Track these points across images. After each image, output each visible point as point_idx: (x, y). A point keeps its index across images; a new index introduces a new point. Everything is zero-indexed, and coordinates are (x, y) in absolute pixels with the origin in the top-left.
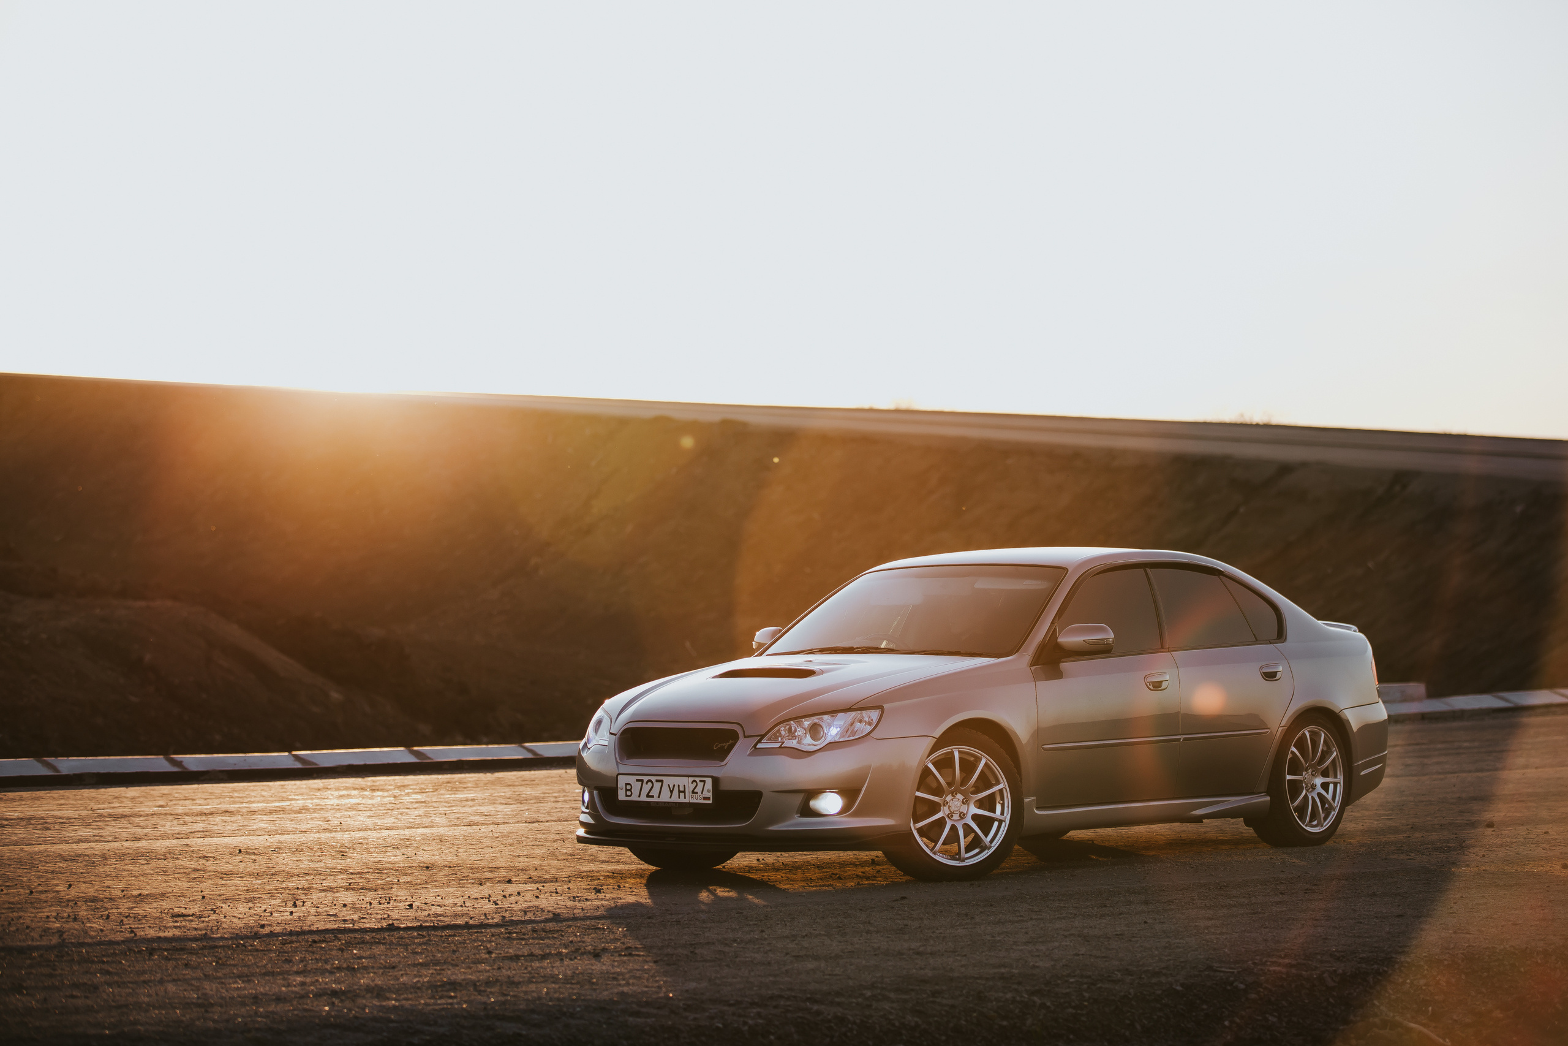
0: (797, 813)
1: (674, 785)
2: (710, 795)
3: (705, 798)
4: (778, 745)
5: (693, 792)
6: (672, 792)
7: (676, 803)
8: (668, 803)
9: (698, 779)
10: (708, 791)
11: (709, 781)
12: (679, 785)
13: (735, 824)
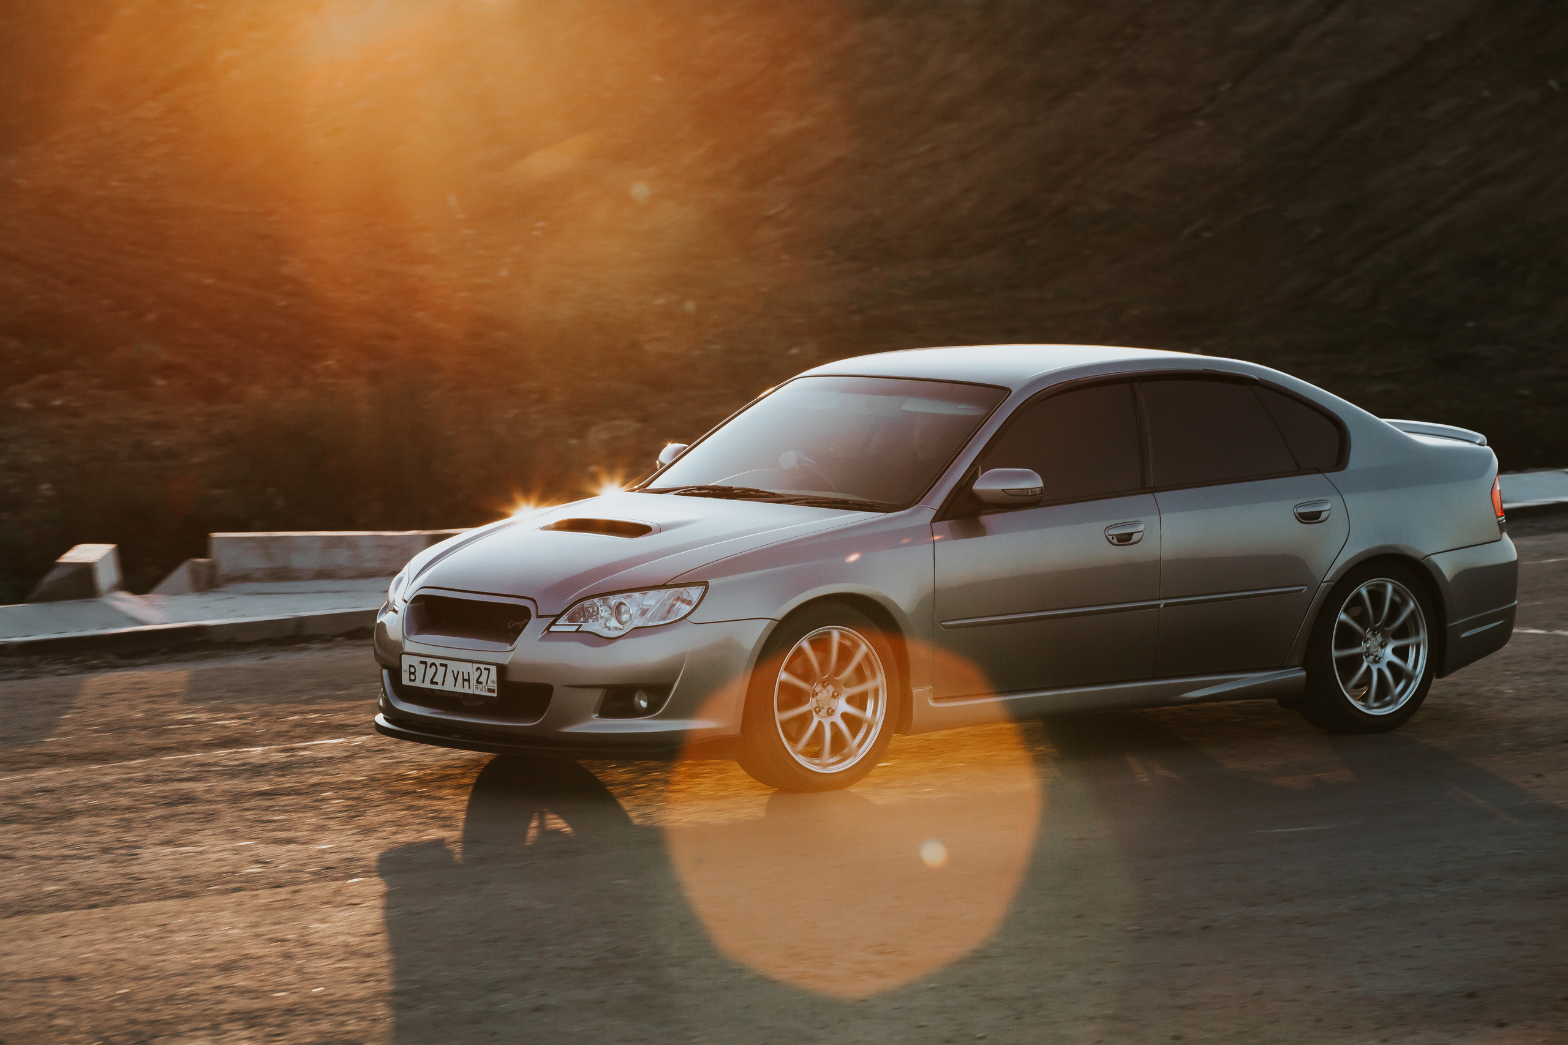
0: (595, 713)
1: (458, 672)
2: (494, 686)
3: (490, 690)
4: (574, 629)
5: (478, 682)
6: (456, 679)
7: (460, 693)
8: (452, 692)
9: (482, 667)
10: (493, 682)
11: (493, 669)
12: (463, 672)
13: (520, 723)
